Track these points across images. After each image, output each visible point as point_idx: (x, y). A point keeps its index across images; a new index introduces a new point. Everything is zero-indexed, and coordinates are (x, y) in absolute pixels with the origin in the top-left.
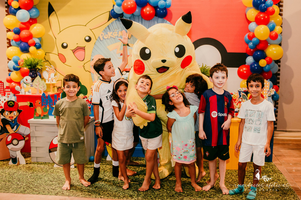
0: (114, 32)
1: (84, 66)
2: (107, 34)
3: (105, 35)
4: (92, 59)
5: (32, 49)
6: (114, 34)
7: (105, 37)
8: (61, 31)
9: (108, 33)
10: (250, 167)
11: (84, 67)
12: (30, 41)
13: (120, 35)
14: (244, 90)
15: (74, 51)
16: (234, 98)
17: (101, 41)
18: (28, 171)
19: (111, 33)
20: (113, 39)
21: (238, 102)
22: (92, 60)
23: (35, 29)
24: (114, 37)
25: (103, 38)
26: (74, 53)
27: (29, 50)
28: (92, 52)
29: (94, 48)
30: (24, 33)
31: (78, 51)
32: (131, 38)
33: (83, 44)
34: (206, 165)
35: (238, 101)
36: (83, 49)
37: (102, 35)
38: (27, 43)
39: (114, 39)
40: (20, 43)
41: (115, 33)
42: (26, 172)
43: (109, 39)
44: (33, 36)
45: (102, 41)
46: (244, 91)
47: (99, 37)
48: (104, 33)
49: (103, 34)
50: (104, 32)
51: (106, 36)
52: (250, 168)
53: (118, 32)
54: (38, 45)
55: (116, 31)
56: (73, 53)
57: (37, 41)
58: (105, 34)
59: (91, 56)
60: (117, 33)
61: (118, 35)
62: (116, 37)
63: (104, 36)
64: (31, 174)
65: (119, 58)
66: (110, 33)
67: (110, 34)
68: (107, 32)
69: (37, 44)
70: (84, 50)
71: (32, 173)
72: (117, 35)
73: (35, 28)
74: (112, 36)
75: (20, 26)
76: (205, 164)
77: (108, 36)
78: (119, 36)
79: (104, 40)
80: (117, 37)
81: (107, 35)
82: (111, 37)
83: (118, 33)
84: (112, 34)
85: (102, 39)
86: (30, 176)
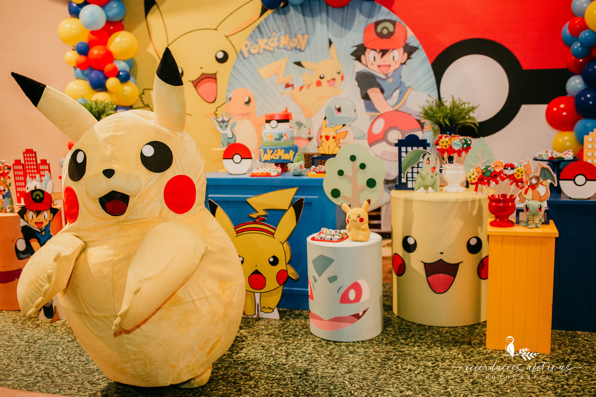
0: (270, 37)
1: (216, 113)
2: (257, 43)
3: (253, 46)
4: (229, 98)
5: (112, 82)
6: (272, 43)
7: (253, 51)
8: (169, 43)
9: (259, 40)
10: (560, 345)
11: (216, 115)
12: (108, 67)
13: (284, 45)
14: (550, 156)
15: (196, 84)
16: (518, 176)
17: (244, 58)
18: (65, 337)
19: (265, 40)
20: (269, 53)
21: (527, 187)
22: (228, 100)
23: (119, 42)
24: (271, 49)
25: (250, 53)
26: (197, 87)
27: (105, 86)
28: (229, 84)
29: (231, 74)
30: (96, 52)
31: (204, 83)
32: (305, 48)
33: (212, 67)
34: (452, 335)
35: (529, 184)
36: (213, 77)
37: (246, 46)
38: (102, 71)
39: (272, 52)
40: (91, 72)
41: (273, 40)
42: (60, 339)
43: (262, 54)
44: (115, 57)
45: (248, 58)
46: (550, 158)
47: (241, 52)
48: (251, 41)
49: (249, 44)
50: (250, 39)
51: (254, 48)
52: (560, 349)
53: (279, 37)
54: (122, 75)
55: (274, 37)
56: (195, 87)
57: (121, 65)
58: (253, 43)
59: (228, 91)
60: (276, 39)
61: (280, 43)
62: (274, 48)
63: (250, 48)
64: (67, 344)
65: (283, 94)
66: (262, 40)
67: (262, 42)
68: (256, 40)
69: (121, 73)
70: (215, 80)
71: (71, 341)
72: (276, 44)
73: (118, 39)
74: (267, 47)
75: (89, 38)
76: (450, 332)
77: (260, 47)
78: (281, 46)
79: (251, 56)
80: (276, 49)
81: (256, 46)
82: (265, 50)
83: (279, 41)
84: (267, 44)
85: (246, 55)
86: (63, 349)
